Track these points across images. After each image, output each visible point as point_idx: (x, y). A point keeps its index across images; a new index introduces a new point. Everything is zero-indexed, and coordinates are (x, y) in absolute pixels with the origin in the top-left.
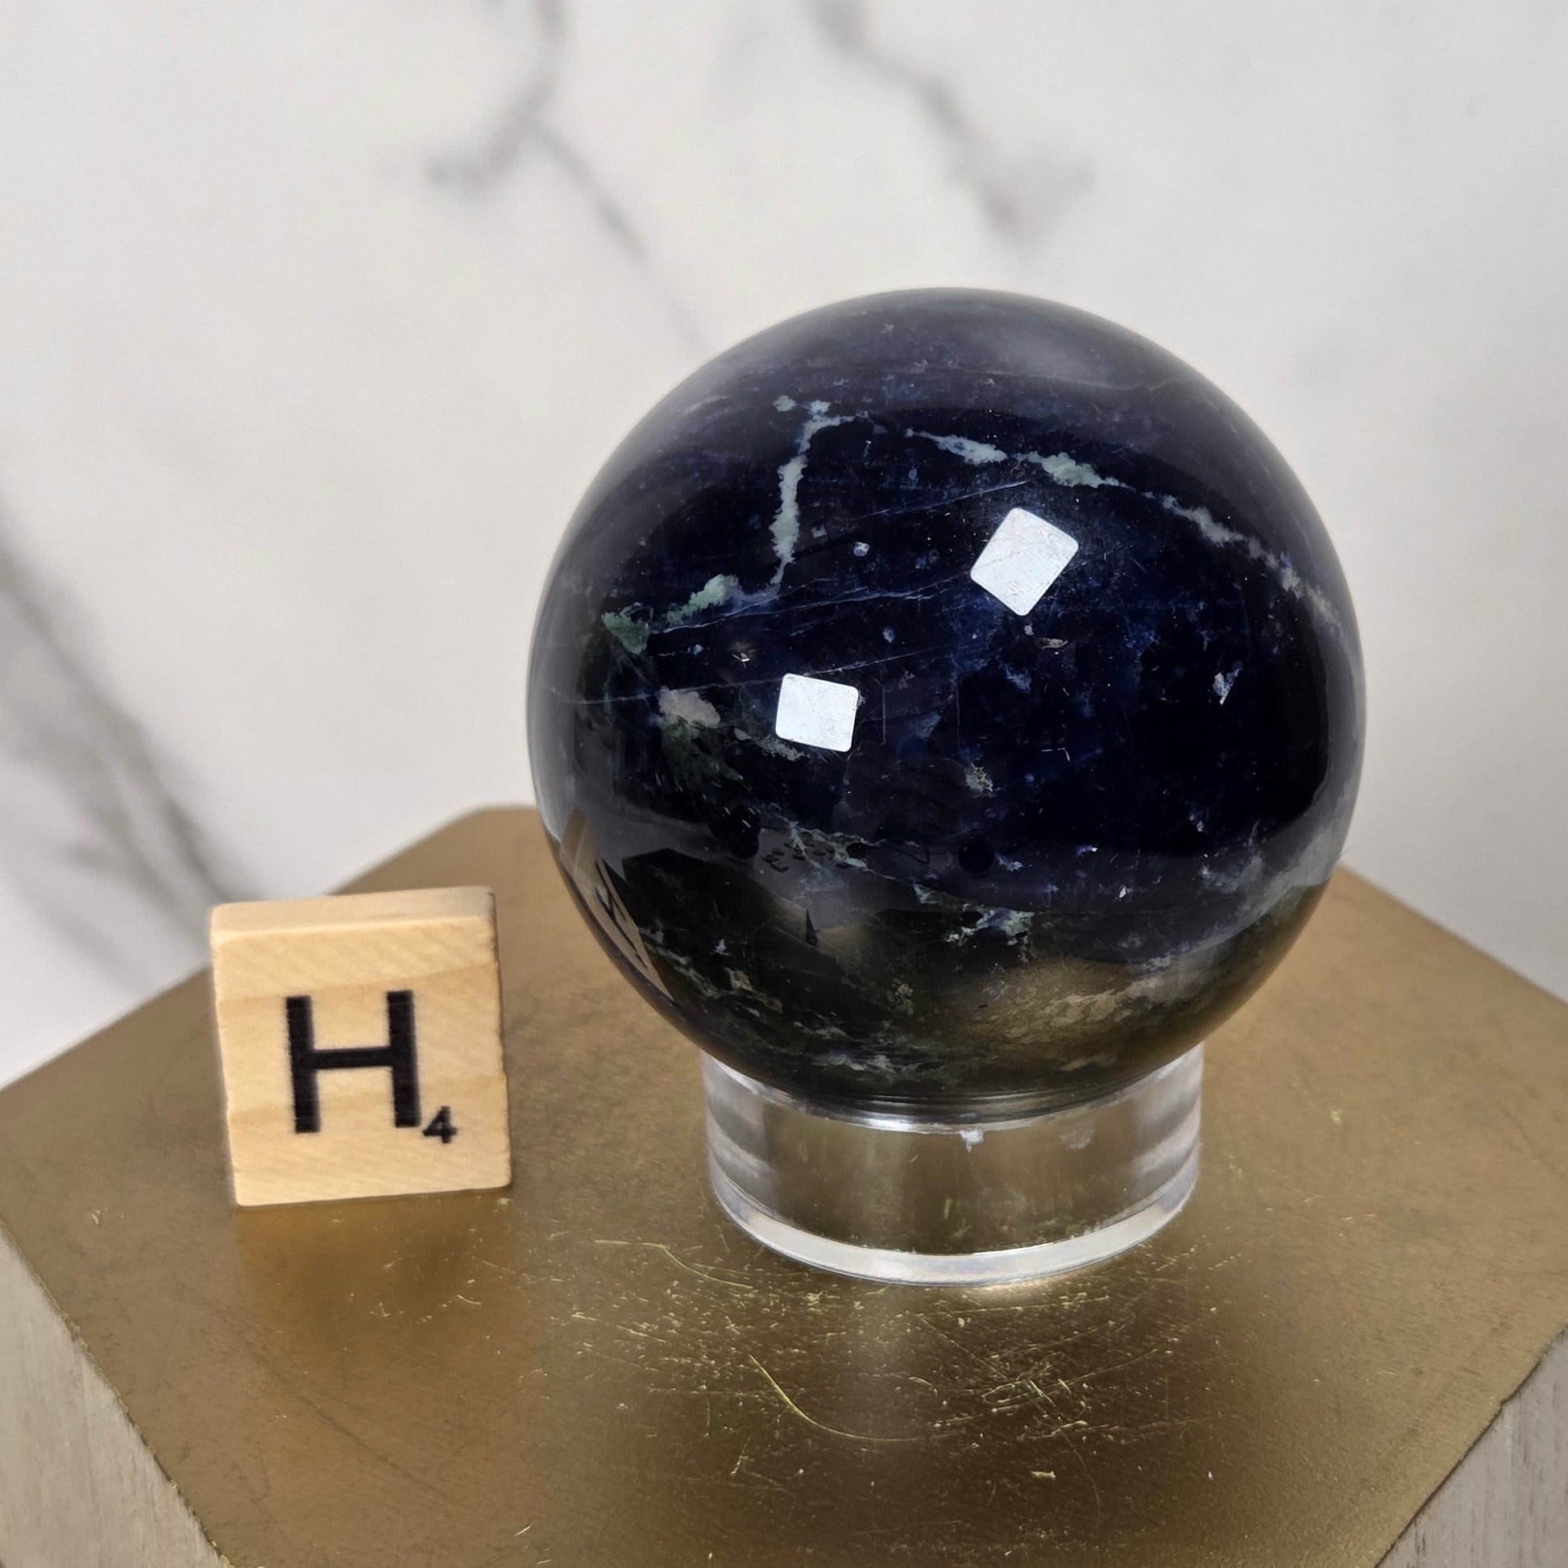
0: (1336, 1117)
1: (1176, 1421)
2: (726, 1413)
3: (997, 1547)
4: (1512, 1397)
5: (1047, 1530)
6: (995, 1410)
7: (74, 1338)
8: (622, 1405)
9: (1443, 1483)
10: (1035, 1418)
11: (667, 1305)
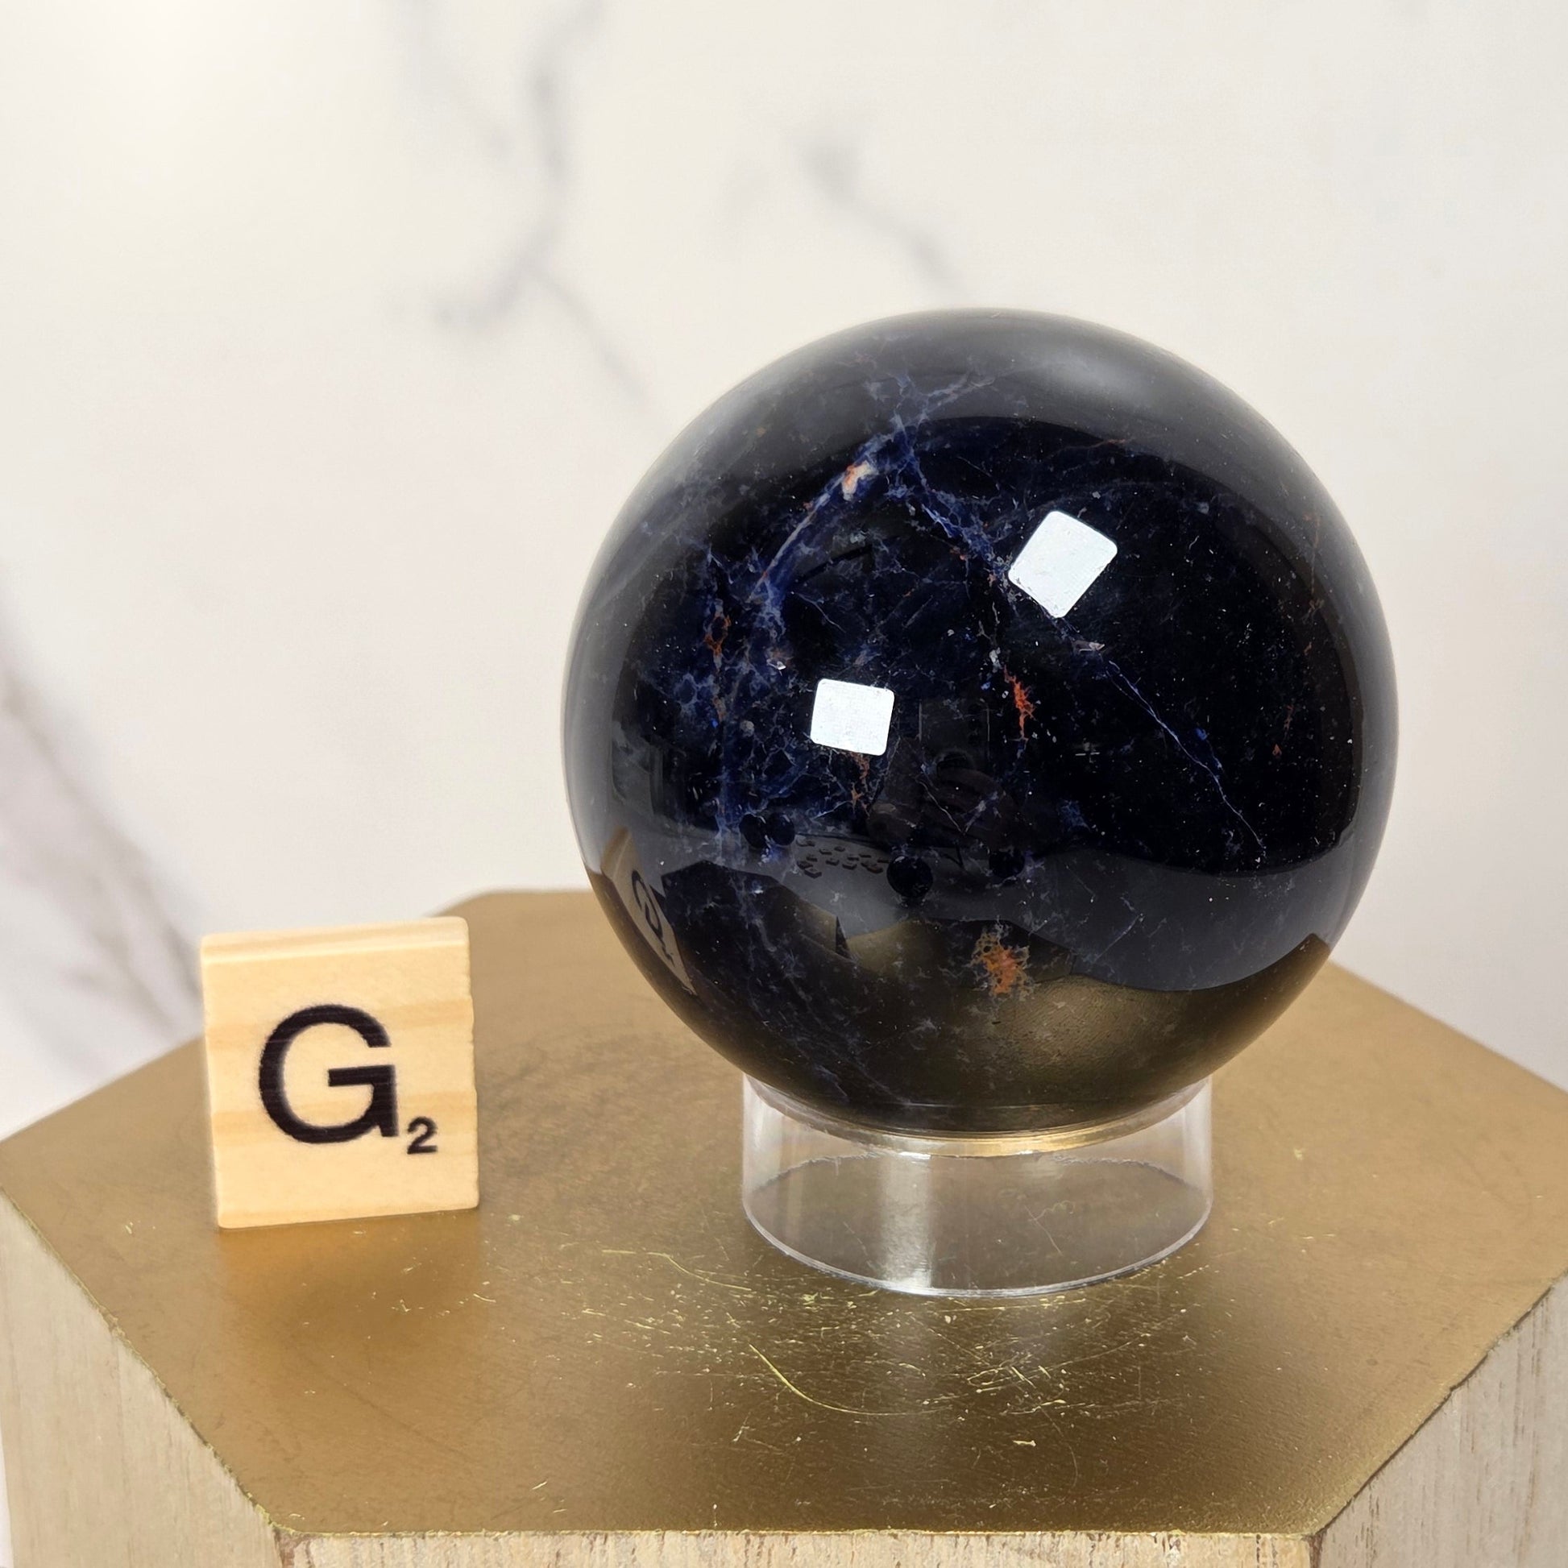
0: (1298, 1154)
1: (1147, 1400)
2: (728, 1391)
3: (983, 1501)
4: (1460, 1384)
5: (1028, 1487)
6: (979, 1391)
7: (112, 1328)
8: (631, 1384)
9: (1396, 1453)
10: (1017, 1397)
11: (671, 1302)
